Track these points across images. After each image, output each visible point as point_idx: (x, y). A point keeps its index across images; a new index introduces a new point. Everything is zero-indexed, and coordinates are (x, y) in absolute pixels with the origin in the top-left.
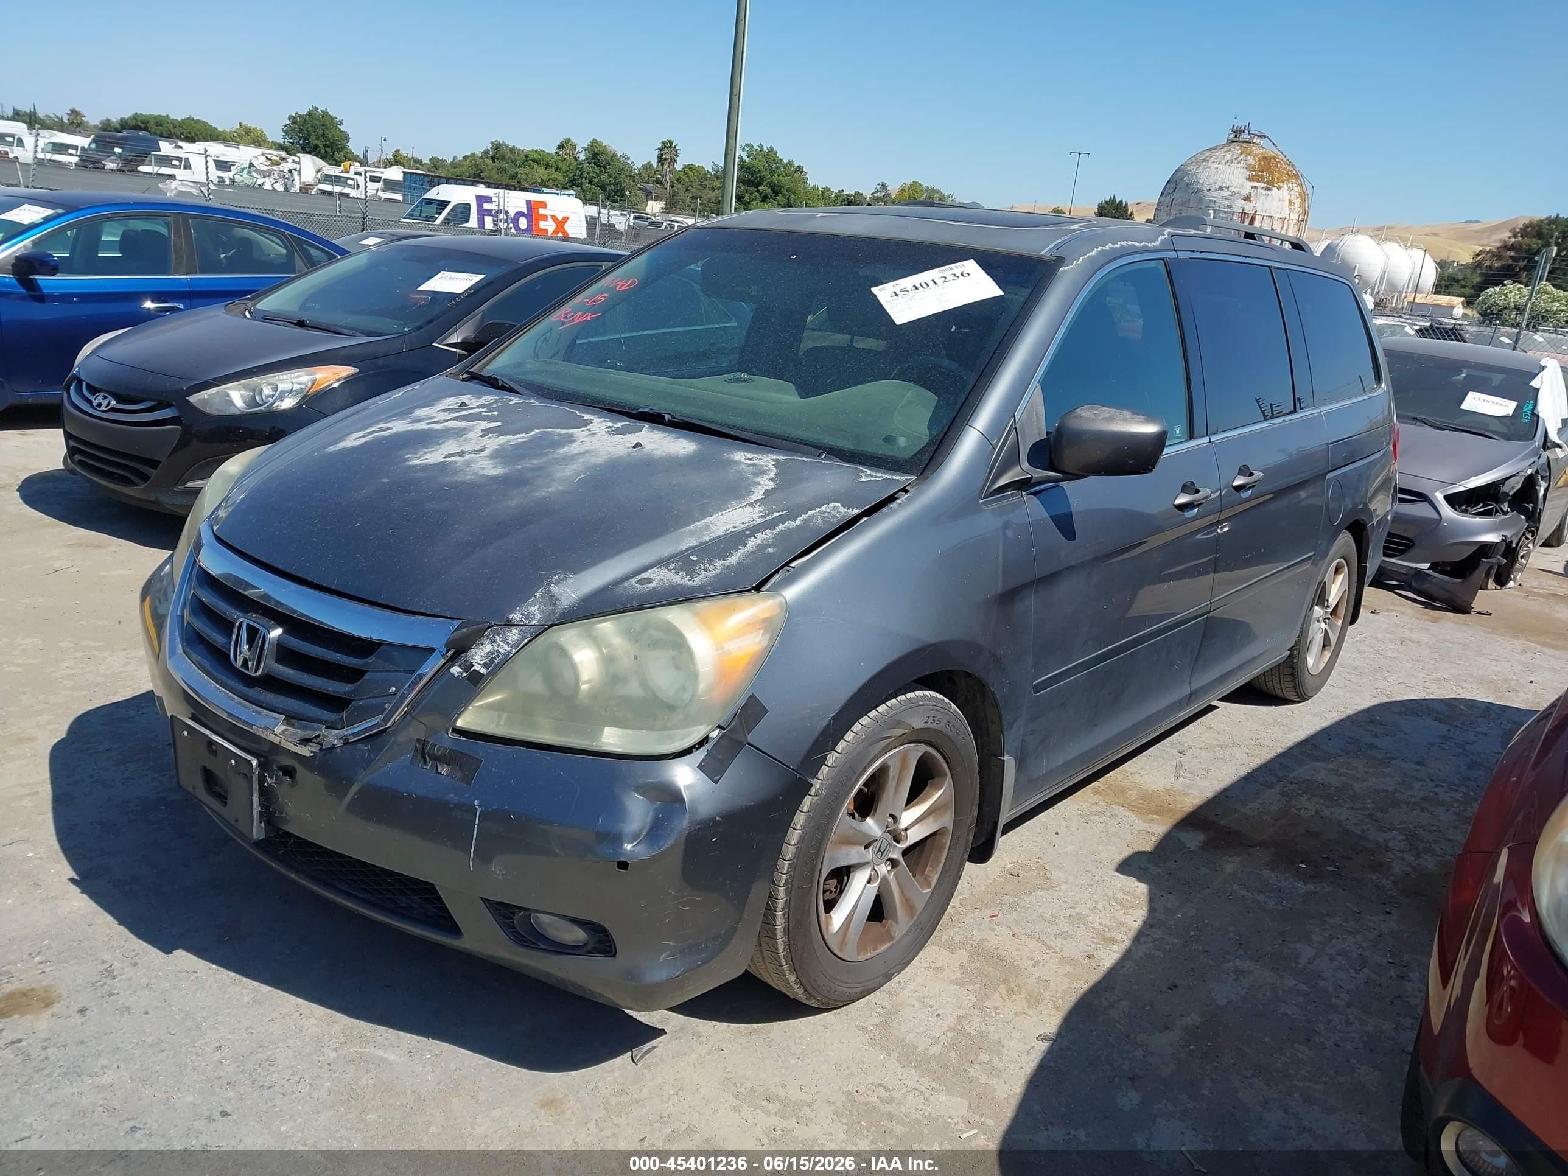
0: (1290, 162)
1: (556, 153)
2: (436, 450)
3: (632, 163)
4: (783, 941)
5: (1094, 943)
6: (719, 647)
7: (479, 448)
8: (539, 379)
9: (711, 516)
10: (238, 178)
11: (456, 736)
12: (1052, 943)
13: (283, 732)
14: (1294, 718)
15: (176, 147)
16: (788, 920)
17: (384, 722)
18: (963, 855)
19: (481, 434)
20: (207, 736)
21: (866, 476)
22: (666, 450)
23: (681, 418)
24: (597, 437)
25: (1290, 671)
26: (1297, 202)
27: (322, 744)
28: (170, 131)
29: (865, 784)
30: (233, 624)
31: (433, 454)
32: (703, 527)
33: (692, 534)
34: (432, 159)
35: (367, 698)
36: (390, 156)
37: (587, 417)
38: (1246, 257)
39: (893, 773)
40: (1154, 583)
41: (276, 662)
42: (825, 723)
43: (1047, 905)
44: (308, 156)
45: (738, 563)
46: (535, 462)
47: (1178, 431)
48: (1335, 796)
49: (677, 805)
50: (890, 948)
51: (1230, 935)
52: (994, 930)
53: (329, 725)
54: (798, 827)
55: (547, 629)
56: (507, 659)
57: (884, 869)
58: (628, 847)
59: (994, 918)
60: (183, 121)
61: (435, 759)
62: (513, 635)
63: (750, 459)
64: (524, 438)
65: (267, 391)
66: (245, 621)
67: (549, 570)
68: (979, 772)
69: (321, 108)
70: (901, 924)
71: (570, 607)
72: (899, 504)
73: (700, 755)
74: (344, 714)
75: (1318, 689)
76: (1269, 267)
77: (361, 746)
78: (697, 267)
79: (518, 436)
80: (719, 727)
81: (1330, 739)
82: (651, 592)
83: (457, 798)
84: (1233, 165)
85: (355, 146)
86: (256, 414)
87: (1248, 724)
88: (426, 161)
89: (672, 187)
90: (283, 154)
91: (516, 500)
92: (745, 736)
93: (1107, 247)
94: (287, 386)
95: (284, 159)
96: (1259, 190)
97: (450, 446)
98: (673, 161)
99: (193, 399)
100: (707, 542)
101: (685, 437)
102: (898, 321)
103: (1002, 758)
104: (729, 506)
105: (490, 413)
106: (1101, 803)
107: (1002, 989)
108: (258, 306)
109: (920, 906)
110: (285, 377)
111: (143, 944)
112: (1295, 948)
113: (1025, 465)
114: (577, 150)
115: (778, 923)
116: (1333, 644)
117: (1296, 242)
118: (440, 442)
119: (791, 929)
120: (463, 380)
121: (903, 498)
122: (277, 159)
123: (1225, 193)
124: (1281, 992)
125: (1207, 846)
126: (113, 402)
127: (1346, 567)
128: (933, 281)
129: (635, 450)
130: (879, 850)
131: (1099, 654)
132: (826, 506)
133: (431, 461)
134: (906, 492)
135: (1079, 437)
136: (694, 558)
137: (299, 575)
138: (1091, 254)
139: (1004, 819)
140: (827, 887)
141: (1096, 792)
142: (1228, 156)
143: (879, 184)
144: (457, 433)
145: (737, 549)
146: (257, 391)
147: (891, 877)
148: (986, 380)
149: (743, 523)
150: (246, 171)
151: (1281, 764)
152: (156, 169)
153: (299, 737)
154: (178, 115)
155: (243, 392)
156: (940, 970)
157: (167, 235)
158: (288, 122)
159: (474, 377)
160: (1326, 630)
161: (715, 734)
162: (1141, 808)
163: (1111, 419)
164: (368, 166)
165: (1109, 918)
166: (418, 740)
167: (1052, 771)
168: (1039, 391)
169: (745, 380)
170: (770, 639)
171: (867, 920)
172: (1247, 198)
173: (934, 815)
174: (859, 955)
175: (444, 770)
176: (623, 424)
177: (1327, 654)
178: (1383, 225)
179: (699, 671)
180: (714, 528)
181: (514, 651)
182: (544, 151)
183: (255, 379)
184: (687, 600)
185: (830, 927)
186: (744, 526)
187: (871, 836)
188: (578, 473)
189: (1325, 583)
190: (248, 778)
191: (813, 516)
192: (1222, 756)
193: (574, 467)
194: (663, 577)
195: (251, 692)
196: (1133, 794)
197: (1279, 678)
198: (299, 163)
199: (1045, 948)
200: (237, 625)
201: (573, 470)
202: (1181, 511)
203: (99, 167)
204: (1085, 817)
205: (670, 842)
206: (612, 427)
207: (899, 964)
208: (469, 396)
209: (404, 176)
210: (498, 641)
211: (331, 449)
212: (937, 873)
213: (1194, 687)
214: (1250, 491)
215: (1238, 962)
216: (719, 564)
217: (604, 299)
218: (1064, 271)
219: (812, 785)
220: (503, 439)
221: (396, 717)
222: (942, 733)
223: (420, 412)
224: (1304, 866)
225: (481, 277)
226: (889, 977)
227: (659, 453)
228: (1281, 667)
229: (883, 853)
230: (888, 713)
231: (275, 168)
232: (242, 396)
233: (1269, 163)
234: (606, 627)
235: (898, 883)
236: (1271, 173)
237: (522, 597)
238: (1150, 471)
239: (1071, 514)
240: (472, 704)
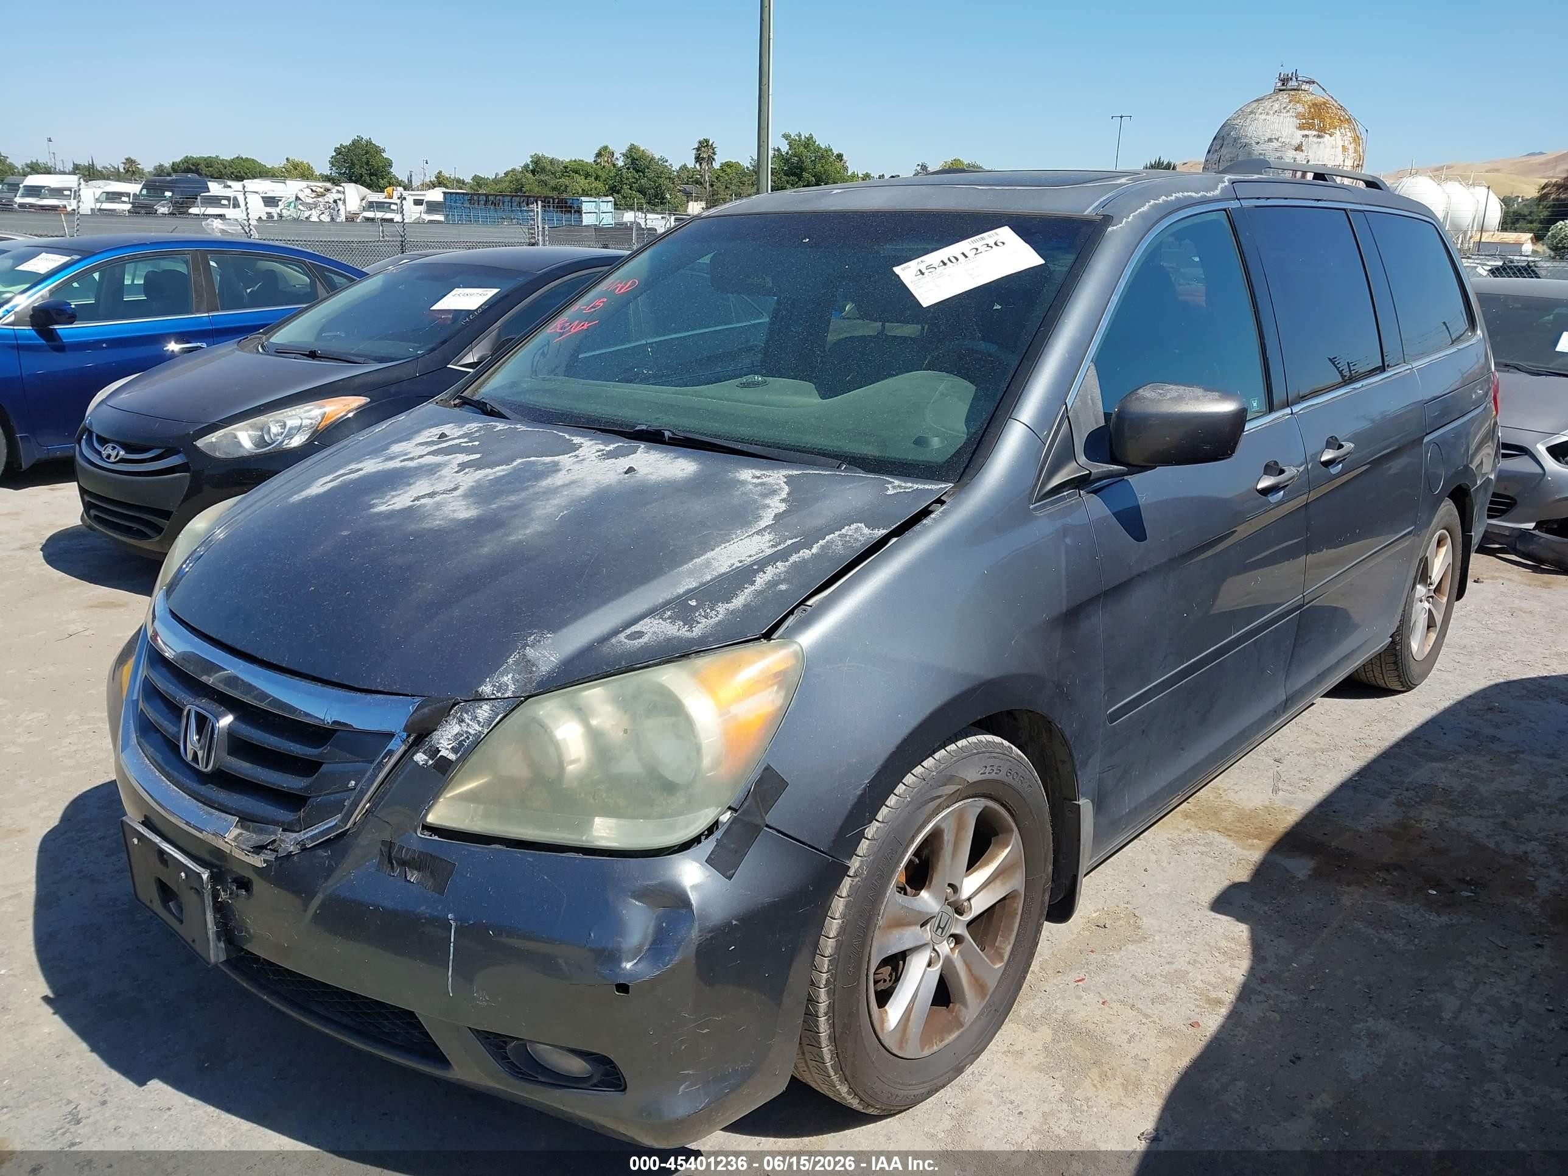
0: (1341, 107)
1: (595, 161)
2: (406, 492)
3: (671, 165)
4: (829, 1050)
5: (1197, 1006)
6: (723, 711)
7: (452, 486)
8: (531, 399)
9: (713, 550)
10: (285, 213)
11: (426, 835)
12: (1150, 1011)
13: (236, 839)
14: (1401, 711)
15: (225, 187)
16: (833, 1026)
17: (343, 823)
18: (1039, 920)
19: (456, 470)
20: (155, 843)
21: (894, 488)
22: (662, 474)
23: (683, 434)
24: (586, 463)
25: (1393, 659)
26: (1351, 147)
27: (277, 851)
28: (220, 171)
29: (916, 853)
30: (182, 710)
31: (401, 497)
32: (704, 564)
33: (691, 573)
34: (476, 178)
35: (325, 795)
36: (433, 179)
37: (577, 440)
38: (1318, 200)
39: (948, 837)
40: (1238, 573)
41: (228, 755)
42: (859, 792)
43: (1140, 962)
44: (353, 185)
45: (744, 606)
46: (513, 498)
47: (1255, 405)
48: (1458, 802)
49: (684, 911)
50: (959, 1037)
51: (1358, 986)
52: (1080, 998)
53: (286, 827)
54: (837, 916)
55: (522, 702)
56: (478, 741)
57: (945, 948)
58: (628, 966)
59: (1080, 983)
60: (232, 161)
61: (403, 863)
62: (484, 711)
63: (758, 478)
64: (503, 470)
65: (275, 429)
66: (194, 708)
67: (524, 630)
68: (1052, 821)
69: (366, 137)
70: (971, 1008)
71: (549, 673)
72: (934, 519)
73: (708, 846)
74: (302, 814)
75: (1424, 676)
76: (1345, 210)
77: (321, 852)
78: (706, 259)
79: (498, 468)
80: (730, 808)
81: (1445, 734)
82: (645, 648)
83: (429, 911)
84: (1282, 114)
85: (398, 171)
86: (265, 454)
87: (1350, 722)
88: (468, 179)
89: (712, 185)
90: (328, 185)
91: (488, 548)
92: (762, 817)
93: (1161, 201)
94: (296, 422)
95: (328, 190)
96: (1311, 139)
97: (421, 487)
98: (711, 159)
99: (200, 443)
100: (709, 582)
101: (685, 456)
102: (925, 305)
103: (1077, 802)
104: (734, 536)
105: (470, 444)
106: (1193, 830)
107: (1094, 1073)
108: (272, 340)
109: (992, 983)
110: (294, 413)
111: (115, 1075)
112: (1436, 1000)
113: (1082, 459)
114: (615, 157)
115: (822, 1030)
116: (1439, 624)
117: (1371, 180)
118: (412, 481)
119: (837, 1035)
120: (455, 405)
121: (939, 510)
122: (322, 190)
123: (1275, 144)
124: (1424, 1059)
125: (1317, 874)
126: (122, 453)
127: (1449, 538)
128: (963, 254)
129: (627, 475)
130: (939, 927)
131: (1182, 669)
132: (847, 527)
133: (397, 507)
134: (942, 503)
135: (1144, 422)
136: (693, 603)
137: (249, 651)
138: (1142, 209)
139: (1085, 869)
140: (879, 977)
141: (1187, 816)
142: (1276, 106)
143: (918, 165)
144: (432, 470)
145: (742, 588)
146: (265, 430)
147: (956, 954)
148: (1031, 363)
149: (750, 556)
150: (293, 205)
151: (1392, 767)
152: (203, 209)
153: (252, 843)
154: (227, 156)
155: (250, 432)
156: (1020, 1054)
157: (186, 273)
158: (334, 154)
159: (466, 402)
160: (1429, 609)
161: (726, 817)
162: (1237, 832)
163: (1180, 399)
164: (412, 190)
165: (1213, 974)
166: (384, 842)
167: (1136, 808)
168: (1093, 371)
169: (758, 384)
170: (786, 696)
171: (932, 1005)
172: (1299, 148)
173: (1001, 877)
174: (922, 1051)
175: (413, 877)
176: (616, 445)
177: (1433, 636)
178: (1442, 165)
179: (701, 744)
180: (716, 564)
181: (486, 731)
182: (582, 161)
183: (262, 418)
184: (685, 656)
185: (886, 1024)
186: (752, 559)
187: (927, 913)
188: (561, 508)
189: (1427, 558)
190: (199, 892)
191: (832, 542)
192: (1324, 762)
193: (556, 502)
194: (656, 629)
195: (204, 790)
196: (1228, 816)
197: (1381, 667)
198: (344, 193)
199: (1141, 1018)
200: (185, 713)
201: (555, 506)
202: (1265, 496)
203: (150, 211)
204: (1176, 847)
205: (677, 958)
206: (603, 450)
207: (973, 1054)
208: (452, 425)
209: (444, 196)
210: (467, 720)
211: (296, 498)
212: (1009, 943)
213: (1290, 691)
214: (1341, 465)
215: (1371, 1022)
216: (722, 609)
217: (602, 304)
218: (1113, 230)
219: (849, 867)
220: (480, 474)
221: (357, 816)
222: (1004, 783)
223: (396, 448)
224: (1435, 893)
225: (495, 291)
226: (959, 1070)
227: (653, 478)
228: (1382, 655)
229: (943, 929)
230: (936, 768)
231: (320, 199)
232: (250, 436)
233: (1319, 110)
234: (595, 695)
235: (965, 961)
236: (1322, 120)
237: (492, 665)
238: (1230, 456)
239: (1139, 506)
240: (443, 796)
